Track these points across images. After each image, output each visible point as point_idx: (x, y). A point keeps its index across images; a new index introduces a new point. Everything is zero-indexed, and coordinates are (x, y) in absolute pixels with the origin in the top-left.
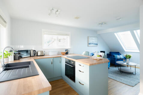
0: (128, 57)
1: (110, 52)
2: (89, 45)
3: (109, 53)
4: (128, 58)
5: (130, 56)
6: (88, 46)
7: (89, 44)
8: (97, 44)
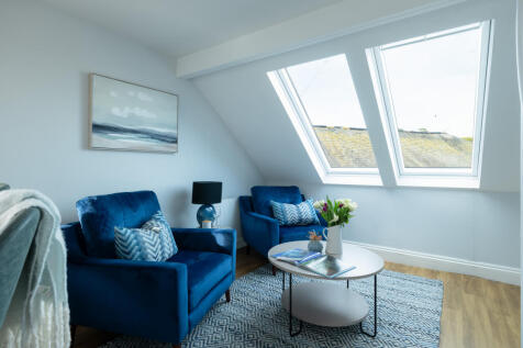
0: (336, 218)
1: (254, 190)
2: (98, 139)
3: (250, 194)
4: (334, 224)
5: (348, 210)
6: (87, 145)
7: (98, 128)
8: (175, 141)
